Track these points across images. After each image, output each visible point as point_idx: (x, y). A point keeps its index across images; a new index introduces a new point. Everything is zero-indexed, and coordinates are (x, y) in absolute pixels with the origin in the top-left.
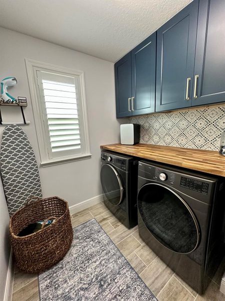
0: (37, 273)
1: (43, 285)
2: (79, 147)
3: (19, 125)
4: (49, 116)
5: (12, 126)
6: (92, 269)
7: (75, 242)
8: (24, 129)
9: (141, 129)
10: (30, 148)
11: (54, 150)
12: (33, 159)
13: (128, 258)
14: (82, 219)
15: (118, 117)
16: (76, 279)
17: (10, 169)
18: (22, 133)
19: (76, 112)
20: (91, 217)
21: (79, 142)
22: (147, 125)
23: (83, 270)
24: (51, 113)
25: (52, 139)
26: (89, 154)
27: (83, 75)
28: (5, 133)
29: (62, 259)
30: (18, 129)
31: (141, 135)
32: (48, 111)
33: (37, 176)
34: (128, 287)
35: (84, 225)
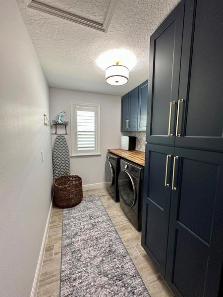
0: (63, 207)
1: (65, 212)
2: (94, 149)
3: (63, 134)
4: (78, 130)
5: (61, 135)
6: (88, 212)
7: (83, 202)
8: (66, 136)
9: (137, 140)
10: (67, 146)
11: (79, 149)
12: (67, 153)
13: (109, 213)
14: (90, 193)
15: (122, 131)
16: (80, 214)
17: (57, 156)
18: (64, 138)
19: (94, 128)
20: (96, 193)
21: (94, 146)
22: (139, 137)
23: (83, 211)
24: (79, 128)
25: (78, 143)
26: (100, 154)
27: (99, 106)
28: (57, 138)
29: (75, 206)
30: (63, 137)
31: (137, 145)
32: (78, 127)
33: (69, 162)
34: (103, 221)
35: (90, 196)
